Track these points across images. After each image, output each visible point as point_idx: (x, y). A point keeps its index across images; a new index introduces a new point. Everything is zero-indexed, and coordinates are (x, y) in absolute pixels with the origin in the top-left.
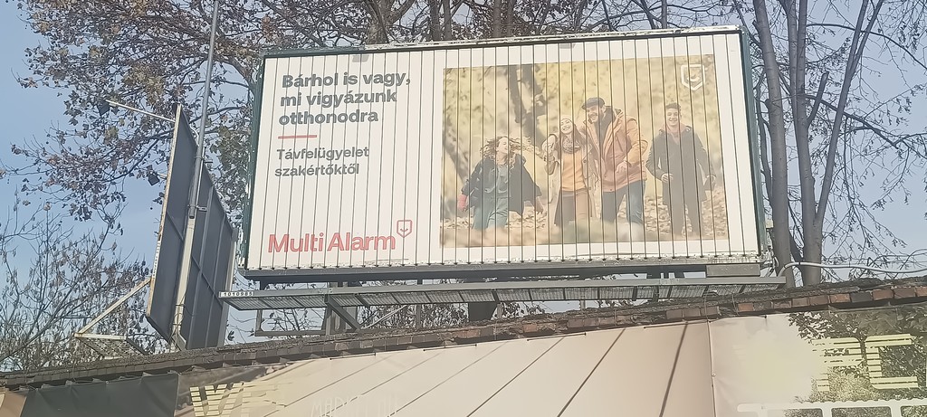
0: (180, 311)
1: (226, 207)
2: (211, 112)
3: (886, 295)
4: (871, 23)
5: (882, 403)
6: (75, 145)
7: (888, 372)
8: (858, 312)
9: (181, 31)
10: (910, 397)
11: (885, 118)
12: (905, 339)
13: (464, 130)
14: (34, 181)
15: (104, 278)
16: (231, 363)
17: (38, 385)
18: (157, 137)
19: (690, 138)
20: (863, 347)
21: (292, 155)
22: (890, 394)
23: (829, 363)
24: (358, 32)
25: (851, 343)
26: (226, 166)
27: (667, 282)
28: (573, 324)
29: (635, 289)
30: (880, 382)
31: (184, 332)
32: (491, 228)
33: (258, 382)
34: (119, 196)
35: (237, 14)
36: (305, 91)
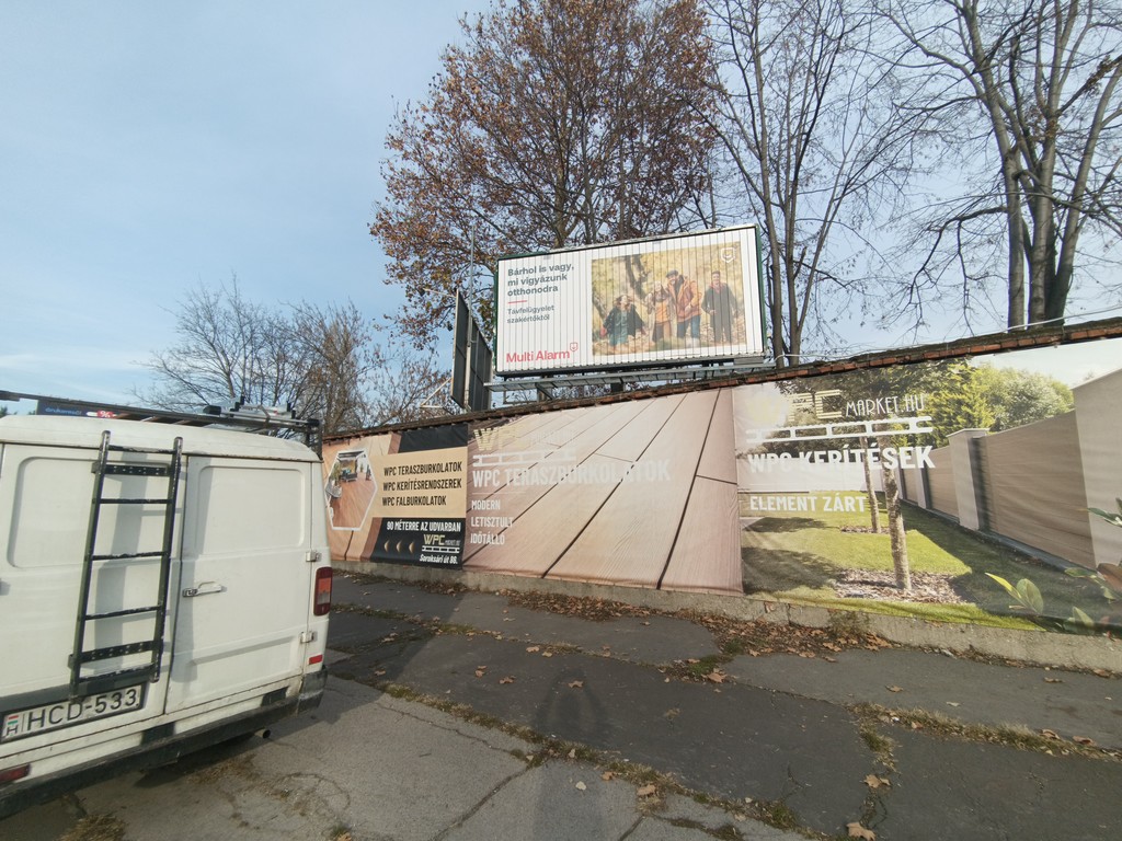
0: (467, 393)
1: (486, 340)
2: (476, 291)
3: (828, 369)
4: (834, 215)
5: (822, 426)
6: (413, 313)
7: (826, 409)
8: (812, 379)
9: (457, 249)
10: (837, 422)
11: (840, 271)
12: (836, 392)
13: (603, 293)
14: (396, 332)
15: (433, 378)
16: (492, 418)
17: (405, 430)
18: (451, 306)
19: (726, 290)
20: (814, 397)
21: (516, 312)
22: (827, 421)
23: (795, 407)
24: (550, 243)
25: (808, 396)
26: (484, 319)
27: (712, 368)
28: (660, 392)
29: (694, 373)
30: (821, 415)
31: (470, 403)
32: (618, 345)
33: (506, 426)
34: (435, 337)
35: (486, 238)
36: (520, 277)
